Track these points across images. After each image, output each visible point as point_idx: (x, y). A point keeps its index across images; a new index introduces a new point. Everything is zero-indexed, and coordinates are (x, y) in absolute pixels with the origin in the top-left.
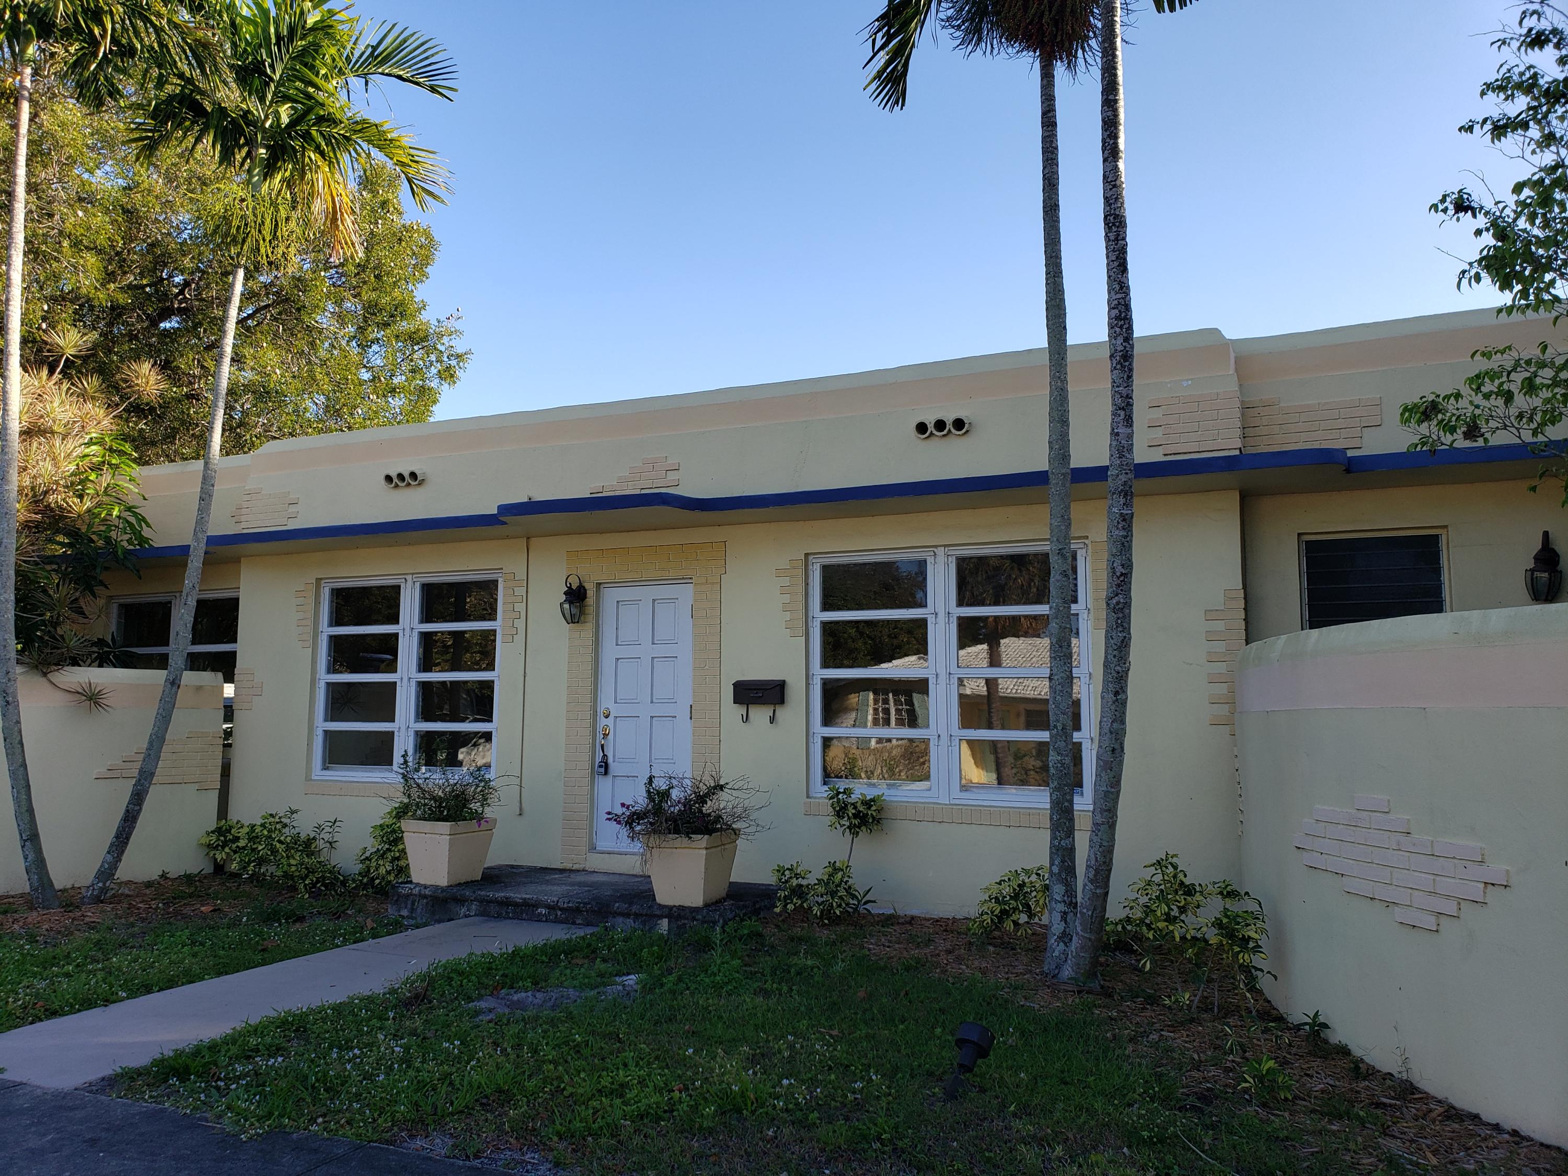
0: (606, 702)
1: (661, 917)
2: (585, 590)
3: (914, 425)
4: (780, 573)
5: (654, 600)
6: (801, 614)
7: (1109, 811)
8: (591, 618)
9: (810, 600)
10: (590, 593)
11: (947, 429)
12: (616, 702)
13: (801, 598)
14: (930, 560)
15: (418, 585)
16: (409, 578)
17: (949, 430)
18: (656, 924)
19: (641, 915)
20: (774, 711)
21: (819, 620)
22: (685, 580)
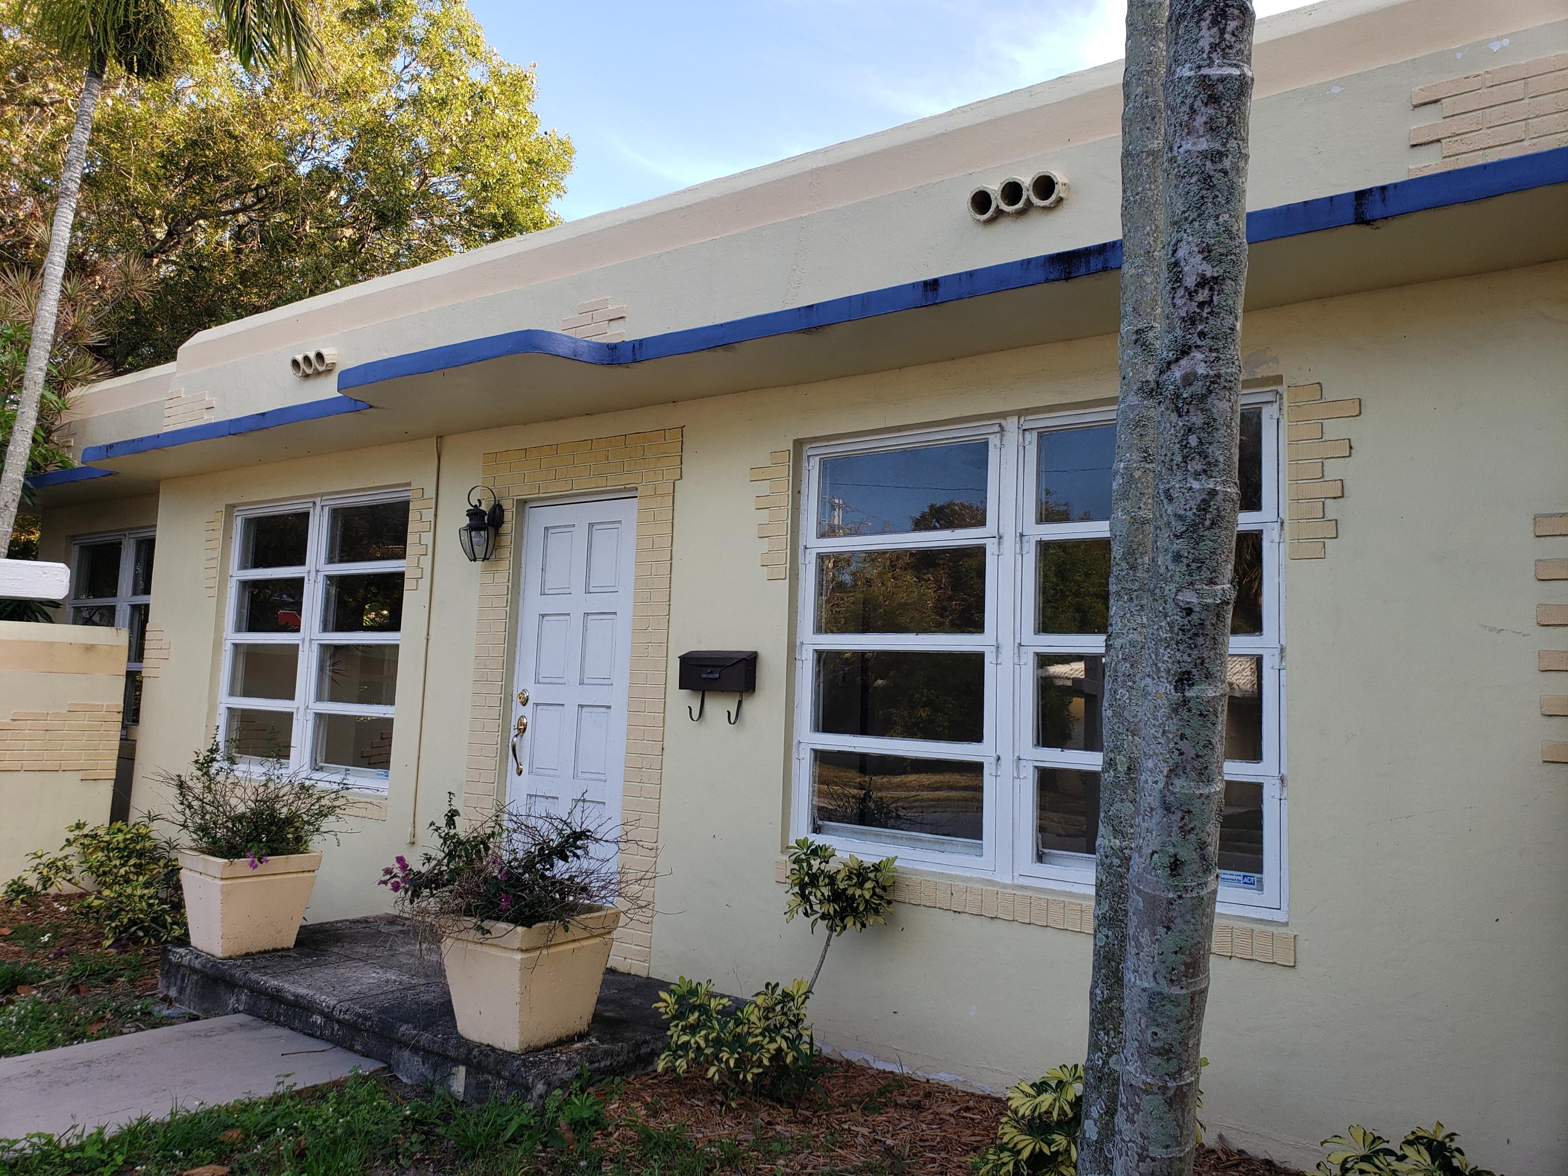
0: (524, 682)
1: (457, 1062)
2: (502, 511)
3: (968, 196)
4: (758, 474)
5: (591, 525)
6: (783, 542)
7: (1166, 1052)
8: (507, 553)
9: (803, 518)
10: (508, 516)
11: (1024, 198)
12: (537, 682)
13: (785, 515)
14: (994, 441)
15: (326, 510)
16: (318, 500)
17: (1028, 199)
18: (451, 1074)
19: (432, 1052)
20: (740, 703)
21: (814, 552)
22: (627, 493)
